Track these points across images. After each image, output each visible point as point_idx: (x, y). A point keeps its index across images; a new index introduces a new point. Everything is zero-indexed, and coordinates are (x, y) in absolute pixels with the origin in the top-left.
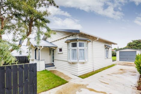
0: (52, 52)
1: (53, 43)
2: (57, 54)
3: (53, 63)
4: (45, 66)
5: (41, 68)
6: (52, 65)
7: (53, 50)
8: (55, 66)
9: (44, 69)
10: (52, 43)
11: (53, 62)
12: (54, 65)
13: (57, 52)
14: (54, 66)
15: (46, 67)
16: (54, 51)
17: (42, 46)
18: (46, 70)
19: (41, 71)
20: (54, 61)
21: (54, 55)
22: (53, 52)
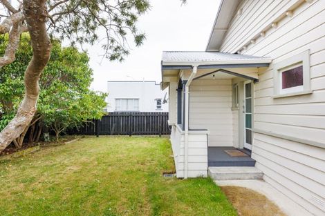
0: (243, 97)
1: (250, 51)
2: (270, 101)
3: (248, 146)
4: (206, 159)
5: (191, 166)
6: (244, 158)
7: (248, 87)
8: (259, 168)
9: (205, 174)
10: (243, 52)
11: (249, 140)
12: (253, 157)
13: (271, 93)
14: (252, 163)
15: (211, 164)
16: (254, 87)
17: (191, 67)
18: (209, 180)
19: (189, 179)
20: (254, 136)
21: (255, 110)
22: (249, 93)
